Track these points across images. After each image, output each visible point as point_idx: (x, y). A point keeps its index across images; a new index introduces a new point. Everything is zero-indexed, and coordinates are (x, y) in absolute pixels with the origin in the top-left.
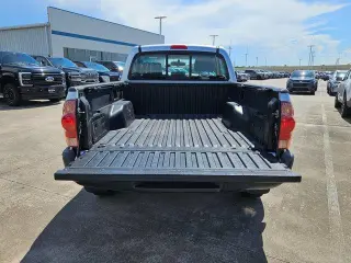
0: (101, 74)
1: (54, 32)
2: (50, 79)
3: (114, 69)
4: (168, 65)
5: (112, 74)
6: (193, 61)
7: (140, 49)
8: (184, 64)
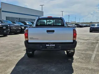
0: (21, 26)
1: (3, 11)
2: (4, 28)
3: (25, 24)
4: (47, 22)
5: (25, 26)
6: (54, 21)
7: (39, 18)
8: (51, 22)
